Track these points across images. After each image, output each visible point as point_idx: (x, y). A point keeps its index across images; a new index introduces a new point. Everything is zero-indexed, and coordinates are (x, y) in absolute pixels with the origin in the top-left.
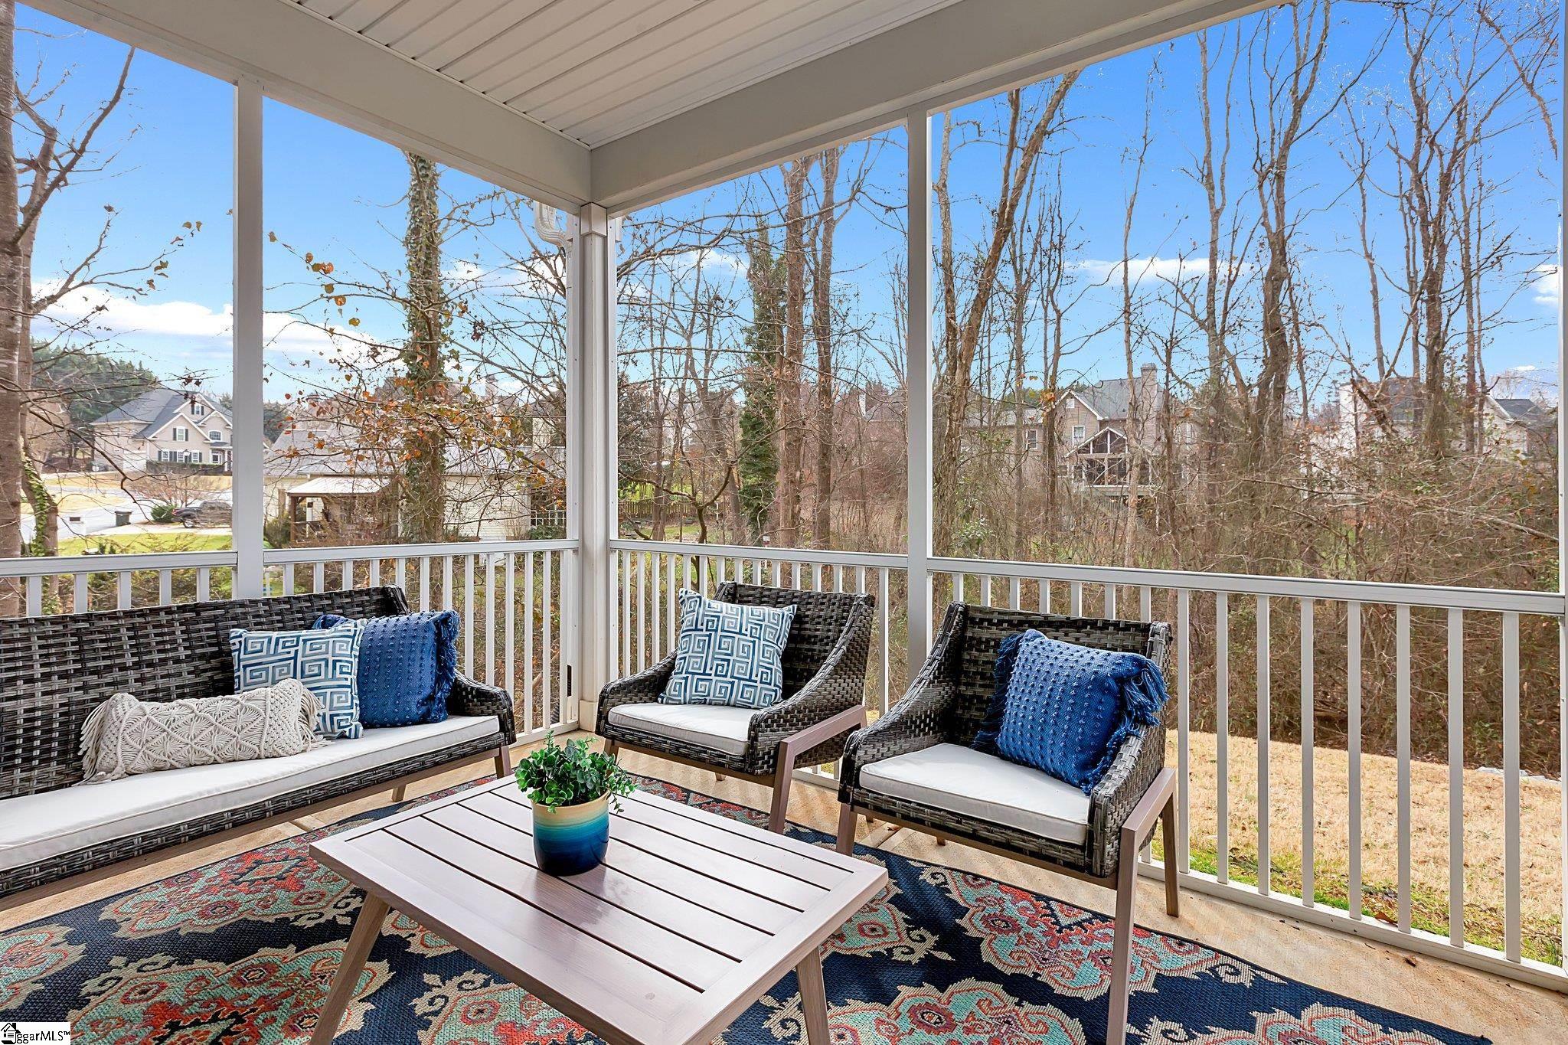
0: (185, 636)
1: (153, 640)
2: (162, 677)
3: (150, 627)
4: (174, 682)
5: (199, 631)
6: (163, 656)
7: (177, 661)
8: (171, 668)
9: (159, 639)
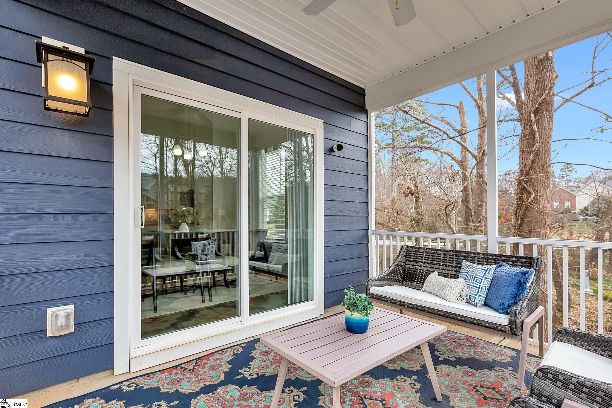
0: (456, 260)
1: (448, 259)
2: (448, 270)
3: (448, 255)
4: (450, 273)
5: (460, 259)
6: (449, 264)
7: (452, 267)
8: (450, 268)
9: (450, 259)
